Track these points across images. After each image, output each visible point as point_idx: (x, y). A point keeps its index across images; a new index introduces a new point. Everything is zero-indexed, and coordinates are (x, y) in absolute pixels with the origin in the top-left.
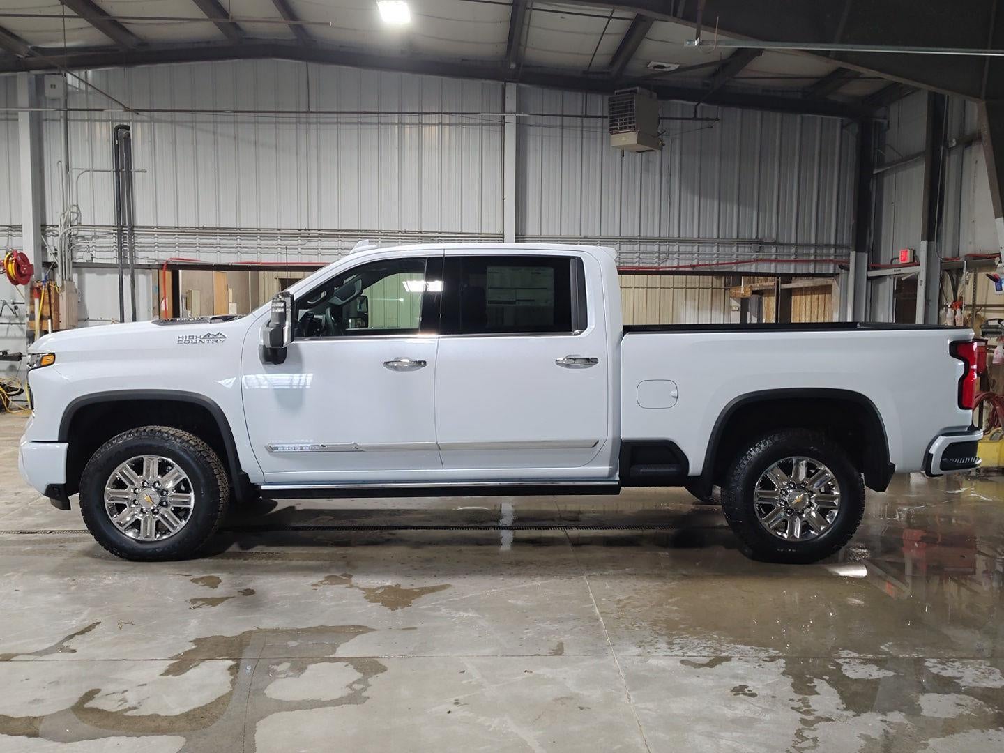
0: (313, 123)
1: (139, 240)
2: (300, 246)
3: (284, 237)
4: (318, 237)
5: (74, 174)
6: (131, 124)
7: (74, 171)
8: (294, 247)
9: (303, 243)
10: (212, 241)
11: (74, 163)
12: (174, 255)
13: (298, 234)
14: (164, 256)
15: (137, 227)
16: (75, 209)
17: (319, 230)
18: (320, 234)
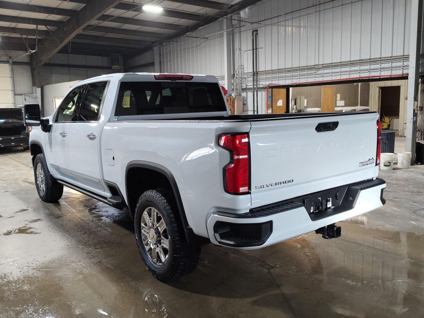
0: (322, 11)
1: (260, 77)
2: (314, 74)
3: (309, 70)
4: (322, 68)
5: (243, 52)
6: (258, 29)
7: (242, 52)
8: (312, 74)
9: (316, 72)
10: (282, 75)
11: (242, 49)
12: (271, 82)
13: (314, 67)
14: (267, 83)
15: (259, 72)
16: (243, 66)
17: (323, 65)
18: (323, 67)
